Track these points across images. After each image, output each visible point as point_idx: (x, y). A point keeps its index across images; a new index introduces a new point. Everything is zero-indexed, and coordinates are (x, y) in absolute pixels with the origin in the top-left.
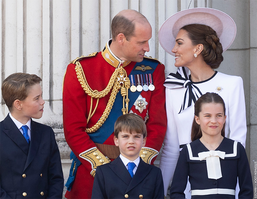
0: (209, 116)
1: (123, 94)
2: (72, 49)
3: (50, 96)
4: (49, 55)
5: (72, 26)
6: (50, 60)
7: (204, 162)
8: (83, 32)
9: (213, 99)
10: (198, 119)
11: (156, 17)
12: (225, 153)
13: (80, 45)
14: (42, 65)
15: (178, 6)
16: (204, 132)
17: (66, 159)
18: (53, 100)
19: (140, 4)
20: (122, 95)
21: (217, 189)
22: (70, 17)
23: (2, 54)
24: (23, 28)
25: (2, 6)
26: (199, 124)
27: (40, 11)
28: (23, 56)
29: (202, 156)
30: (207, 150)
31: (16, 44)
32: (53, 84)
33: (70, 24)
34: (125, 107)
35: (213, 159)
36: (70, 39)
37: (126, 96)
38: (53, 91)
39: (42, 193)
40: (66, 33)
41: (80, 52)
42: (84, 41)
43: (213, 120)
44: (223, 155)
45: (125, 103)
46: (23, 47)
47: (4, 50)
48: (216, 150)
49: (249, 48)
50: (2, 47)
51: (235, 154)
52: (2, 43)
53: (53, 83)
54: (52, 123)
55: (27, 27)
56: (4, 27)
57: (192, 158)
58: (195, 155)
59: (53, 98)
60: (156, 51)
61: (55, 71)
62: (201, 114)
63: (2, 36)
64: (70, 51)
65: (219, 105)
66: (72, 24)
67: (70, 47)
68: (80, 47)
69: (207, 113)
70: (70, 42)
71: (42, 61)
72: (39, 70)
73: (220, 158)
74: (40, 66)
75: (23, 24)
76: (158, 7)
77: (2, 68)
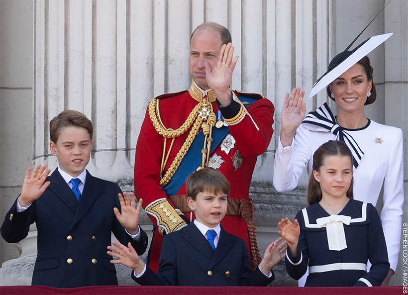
0: (333, 172)
1: (205, 132)
2: (155, 84)
3: (126, 143)
4: (126, 91)
5: (155, 55)
6: (127, 97)
7: (323, 230)
8: (169, 62)
9: (339, 150)
10: (317, 175)
11: (263, 43)
12: (351, 217)
13: (165, 78)
14: (116, 104)
15: (292, 29)
16: (326, 192)
17: (146, 224)
18: (130, 150)
19: (243, 26)
20: (205, 134)
21: (340, 263)
22: (153, 42)
23: (65, 90)
24: (92, 56)
25: (65, 27)
26: (319, 181)
27: (114, 35)
28: (92, 92)
29: (321, 223)
30: (327, 215)
31: (83, 77)
32: (130, 129)
33: (153, 51)
34: (207, 148)
35: (334, 225)
36: (153, 70)
37: (208, 135)
38: (131, 138)
39: (93, 261)
40: (148, 63)
41: (165, 87)
42: (170, 74)
43: (338, 177)
44: (348, 220)
45: (207, 143)
46: (92, 80)
47: (67, 85)
48: (340, 214)
49: (384, 83)
50: (65, 81)
51: (363, 219)
52: (65, 76)
53: (130, 127)
54: (128, 179)
55: (97, 56)
56: (67, 55)
57: (308, 225)
58: (312, 221)
59: (130, 147)
60: (263, 86)
61: (133, 112)
62: (323, 169)
63: (65, 67)
64: (153, 86)
65: (346, 159)
66: (155, 51)
67: (153, 81)
68: (165, 80)
69: (331, 168)
70: (153, 74)
71: (116, 98)
72: (112, 110)
73: (344, 224)
74: (114, 105)
75: (92, 52)
76: (266, 29)
77: (64, 107)
